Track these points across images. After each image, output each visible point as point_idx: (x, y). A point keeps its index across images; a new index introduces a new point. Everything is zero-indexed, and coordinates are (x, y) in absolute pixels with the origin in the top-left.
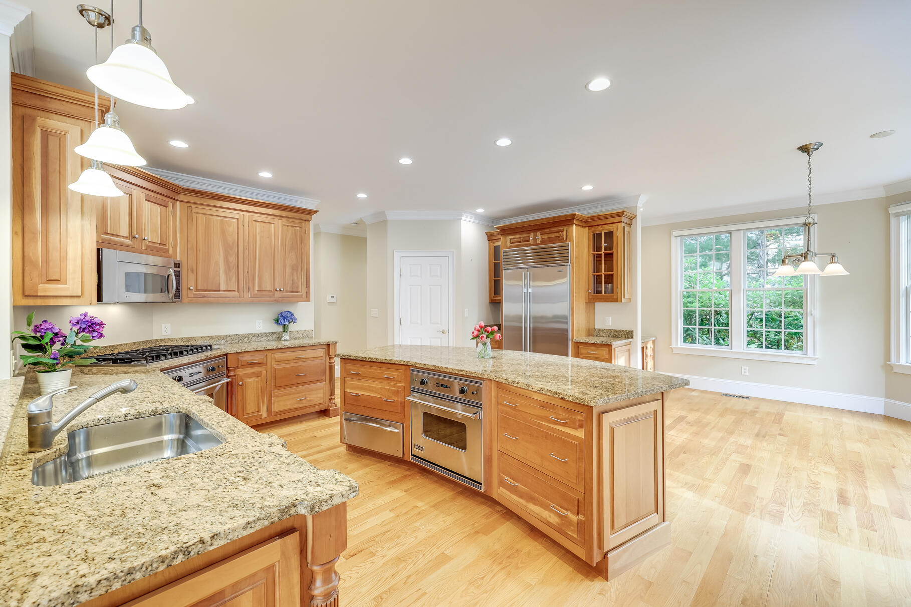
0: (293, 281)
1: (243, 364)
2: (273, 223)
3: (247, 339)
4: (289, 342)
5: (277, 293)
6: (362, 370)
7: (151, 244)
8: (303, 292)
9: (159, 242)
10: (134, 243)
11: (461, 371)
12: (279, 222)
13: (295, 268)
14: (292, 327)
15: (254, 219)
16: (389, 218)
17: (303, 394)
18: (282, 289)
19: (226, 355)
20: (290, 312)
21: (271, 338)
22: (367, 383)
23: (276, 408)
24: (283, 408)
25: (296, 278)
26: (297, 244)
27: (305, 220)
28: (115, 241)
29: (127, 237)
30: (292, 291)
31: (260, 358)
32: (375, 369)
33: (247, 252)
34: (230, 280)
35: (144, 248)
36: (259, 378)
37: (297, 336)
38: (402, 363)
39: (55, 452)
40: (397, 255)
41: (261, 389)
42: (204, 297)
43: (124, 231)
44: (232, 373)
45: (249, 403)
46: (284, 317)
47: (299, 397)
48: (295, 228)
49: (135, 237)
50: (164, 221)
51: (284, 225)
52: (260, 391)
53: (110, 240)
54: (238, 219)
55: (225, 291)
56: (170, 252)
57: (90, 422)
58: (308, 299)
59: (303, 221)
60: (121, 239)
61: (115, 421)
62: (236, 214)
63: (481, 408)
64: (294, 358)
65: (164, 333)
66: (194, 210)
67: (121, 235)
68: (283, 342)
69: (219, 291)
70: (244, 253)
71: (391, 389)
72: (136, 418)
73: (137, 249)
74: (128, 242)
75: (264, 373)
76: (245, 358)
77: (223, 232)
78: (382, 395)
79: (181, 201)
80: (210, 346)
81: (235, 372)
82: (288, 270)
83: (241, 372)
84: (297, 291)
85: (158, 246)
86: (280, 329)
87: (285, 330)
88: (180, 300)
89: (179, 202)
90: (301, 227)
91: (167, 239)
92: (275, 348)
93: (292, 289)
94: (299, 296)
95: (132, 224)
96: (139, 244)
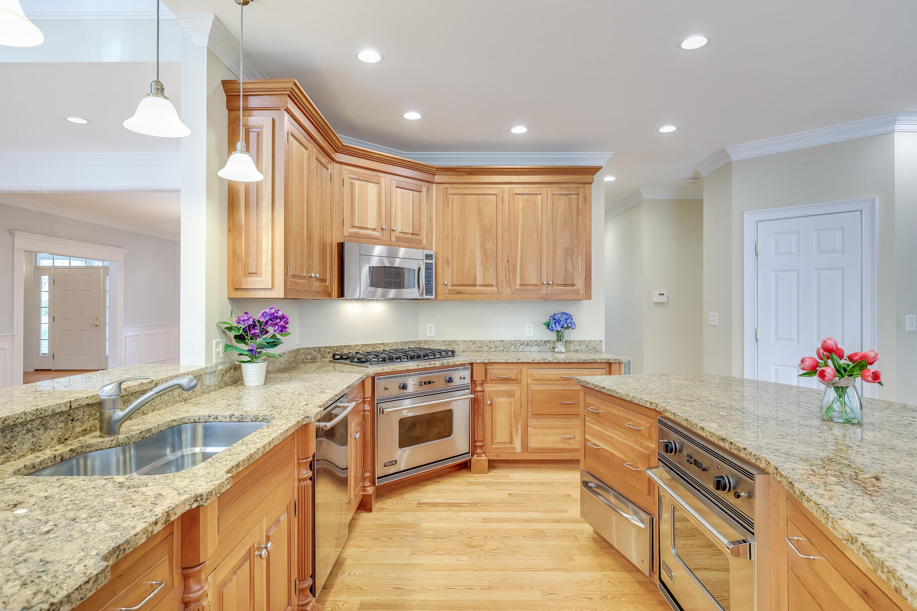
0: (566, 271)
1: (492, 378)
2: (540, 194)
3: (513, 347)
4: (564, 355)
5: (544, 287)
6: (604, 408)
7: (401, 235)
8: (580, 285)
9: (411, 232)
10: (383, 235)
11: (723, 440)
12: (547, 191)
13: (569, 253)
14: (570, 335)
15: (515, 192)
16: (734, 158)
17: (571, 430)
18: (550, 283)
19: (472, 364)
20: (567, 314)
21: (544, 348)
22: (608, 432)
23: (533, 443)
24: (541, 446)
25: (570, 266)
26: (573, 219)
27: (585, 183)
28: (362, 235)
29: (375, 229)
30: (565, 285)
31: (512, 373)
32: (619, 410)
33: (507, 235)
34: (488, 272)
35: (393, 239)
36: (512, 398)
37: (579, 348)
38: (648, 405)
39: (112, 441)
40: (749, 220)
41: (515, 415)
42: (459, 293)
43: (372, 223)
44: (479, 388)
45: (499, 430)
46: (557, 321)
47: (565, 434)
48: (569, 196)
49: (383, 229)
50: (417, 208)
51: (555, 194)
52: (513, 416)
53: (357, 233)
54: (496, 194)
55: (481, 286)
56: (424, 242)
57: (201, 417)
58: (588, 296)
59: (582, 185)
60: (370, 232)
61: (222, 420)
62: (494, 189)
63: (753, 534)
64: (557, 377)
65: (428, 334)
66: (450, 191)
67: (369, 227)
68: (556, 355)
69: (475, 285)
70: (503, 237)
71: (637, 449)
72: (239, 421)
73: (386, 241)
74: (377, 234)
75: (518, 394)
76: (495, 371)
77: (480, 213)
78: (625, 455)
79: (436, 183)
80: (452, 352)
81: (482, 387)
82: (560, 256)
83: (489, 388)
84: (573, 285)
85: (410, 236)
86: (552, 336)
87: (559, 339)
88: (433, 297)
89: (434, 185)
90: (578, 194)
91: (420, 228)
92: (530, 361)
93: (565, 281)
94: (577, 292)
95: (380, 215)
96: (388, 236)
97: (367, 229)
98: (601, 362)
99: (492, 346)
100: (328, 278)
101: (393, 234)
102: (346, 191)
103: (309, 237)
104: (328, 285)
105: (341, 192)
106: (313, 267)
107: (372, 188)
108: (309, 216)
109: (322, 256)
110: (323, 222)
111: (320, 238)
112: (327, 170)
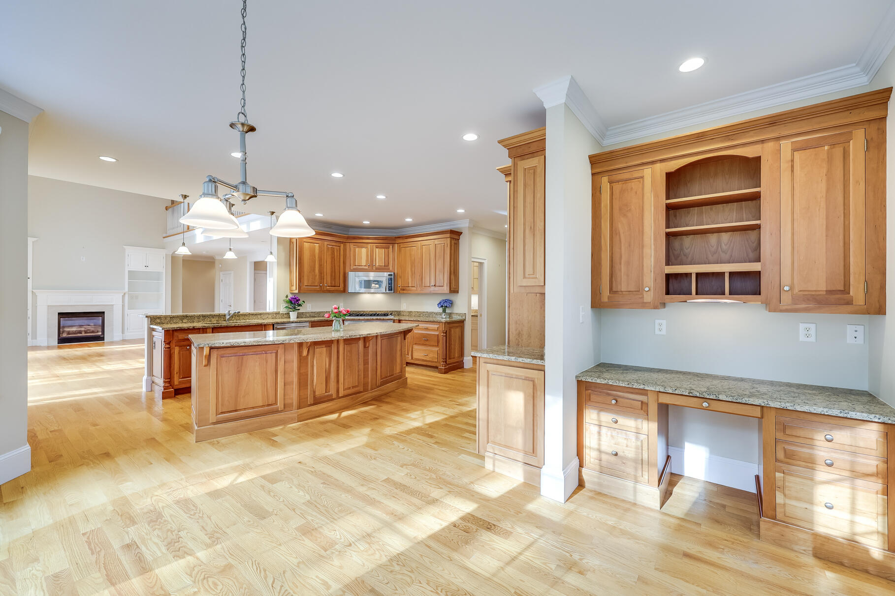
0: (440, 279)
2: (431, 245)
5: (432, 287)
7: (379, 267)
8: (445, 286)
9: (384, 266)
10: (369, 268)
13: (441, 271)
14: (451, 310)
15: (423, 245)
23: (415, 356)
24: (417, 357)
25: (441, 277)
28: (359, 268)
29: (365, 266)
30: (440, 286)
34: (413, 281)
35: (374, 269)
41: (410, 343)
42: (404, 290)
43: (364, 263)
47: (425, 353)
48: (441, 244)
49: (370, 265)
50: (387, 256)
53: (357, 268)
55: (411, 287)
59: (446, 239)
60: (363, 267)
66: (401, 246)
69: (409, 287)
70: (418, 265)
73: (371, 270)
74: (367, 267)
77: (410, 255)
82: (437, 273)
84: (442, 286)
86: (441, 310)
87: (444, 311)
88: (393, 292)
89: (396, 244)
90: (445, 243)
91: (388, 263)
93: (439, 284)
94: (444, 290)
95: (367, 261)
96: (371, 267)
97: (362, 266)
100: (342, 285)
101: (374, 267)
102: (352, 252)
103: (321, 273)
104: (341, 288)
105: (350, 254)
106: (324, 282)
107: (364, 250)
108: (320, 265)
109: (333, 277)
110: (335, 266)
111: (332, 272)
112: (340, 246)
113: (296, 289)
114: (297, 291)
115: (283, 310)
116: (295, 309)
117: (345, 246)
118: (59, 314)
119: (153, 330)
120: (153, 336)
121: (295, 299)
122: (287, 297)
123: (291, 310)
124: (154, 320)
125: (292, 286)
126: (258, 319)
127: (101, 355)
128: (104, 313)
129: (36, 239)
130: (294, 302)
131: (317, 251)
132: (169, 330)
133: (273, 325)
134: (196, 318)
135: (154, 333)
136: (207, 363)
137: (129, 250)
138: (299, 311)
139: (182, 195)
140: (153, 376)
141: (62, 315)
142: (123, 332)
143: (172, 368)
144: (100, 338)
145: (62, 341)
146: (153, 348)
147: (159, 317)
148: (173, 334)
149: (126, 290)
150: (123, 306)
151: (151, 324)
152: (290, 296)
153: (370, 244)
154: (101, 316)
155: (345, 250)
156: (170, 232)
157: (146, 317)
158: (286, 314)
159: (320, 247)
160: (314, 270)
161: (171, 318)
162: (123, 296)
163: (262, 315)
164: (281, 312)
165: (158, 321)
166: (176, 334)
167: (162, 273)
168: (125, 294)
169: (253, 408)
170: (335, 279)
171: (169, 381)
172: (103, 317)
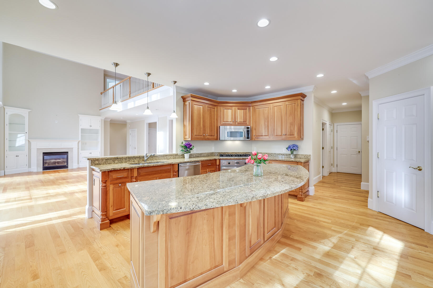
0: (291, 130)
2: (282, 105)
4: (293, 159)
5: (283, 136)
7: (240, 122)
8: (296, 135)
9: (243, 121)
12: (285, 104)
13: (292, 124)
14: (296, 152)
15: (275, 106)
18: (285, 134)
20: (295, 145)
21: (286, 156)
25: (292, 128)
26: (293, 113)
30: (291, 135)
34: (266, 132)
35: (237, 124)
37: (301, 157)
40: (375, 104)
42: (258, 138)
43: (230, 120)
48: (292, 105)
50: (245, 114)
51: (287, 105)
53: (225, 123)
55: (264, 136)
56: (248, 124)
60: (229, 122)
62: (268, 106)
66: (256, 108)
68: (289, 159)
69: (262, 136)
73: (234, 125)
74: (232, 123)
77: (264, 113)
82: (288, 125)
84: (293, 135)
86: (289, 152)
87: (292, 153)
88: (250, 139)
89: (251, 107)
90: (295, 103)
91: (246, 120)
92: (271, 159)
93: (291, 134)
94: (295, 137)
95: (232, 118)
96: (235, 123)
98: (295, 162)
99: (272, 155)
100: (216, 135)
101: (237, 122)
102: (222, 113)
103: (204, 126)
104: (215, 137)
105: (220, 113)
106: (205, 133)
107: (230, 111)
108: (204, 121)
109: (211, 130)
110: (212, 122)
111: (210, 126)
112: (214, 108)
113: (189, 138)
114: (190, 139)
115: (180, 153)
116: (187, 152)
117: (217, 108)
118: (44, 153)
119: (93, 170)
120: (93, 175)
121: (189, 144)
122: (182, 143)
123: (185, 152)
124: (94, 162)
125: (186, 135)
126: (165, 159)
127: (63, 179)
128: (67, 152)
129: (30, 110)
130: (188, 147)
131: (202, 111)
132: (105, 172)
133: (178, 164)
134: (124, 160)
135: (94, 173)
136: (155, 229)
137: (81, 117)
138: (191, 153)
139: (114, 63)
140: (93, 206)
141: (45, 154)
142: (78, 163)
143: (108, 202)
144: (66, 167)
145: (45, 168)
146: (93, 185)
147: (97, 160)
148: (108, 174)
149: (80, 139)
150: (78, 148)
151: (92, 165)
152: (184, 143)
153: (233, 107)
154: (66, 154)
155: (217, 111)
156: (103, 107)
157: (88, 159)
158: (181, 155)
159: (203, 108)
160: (200, 124)
161: (106, 159)
162: (78, 143)
163: (167, 156)
164: (178, 154)
165: (97, 162)
166: (110, 173)
167: (99, 130)
168: (79, 141)
169: (202, 274)
170: (212, 130)
171: (106, 214)
172: (67, 155)
